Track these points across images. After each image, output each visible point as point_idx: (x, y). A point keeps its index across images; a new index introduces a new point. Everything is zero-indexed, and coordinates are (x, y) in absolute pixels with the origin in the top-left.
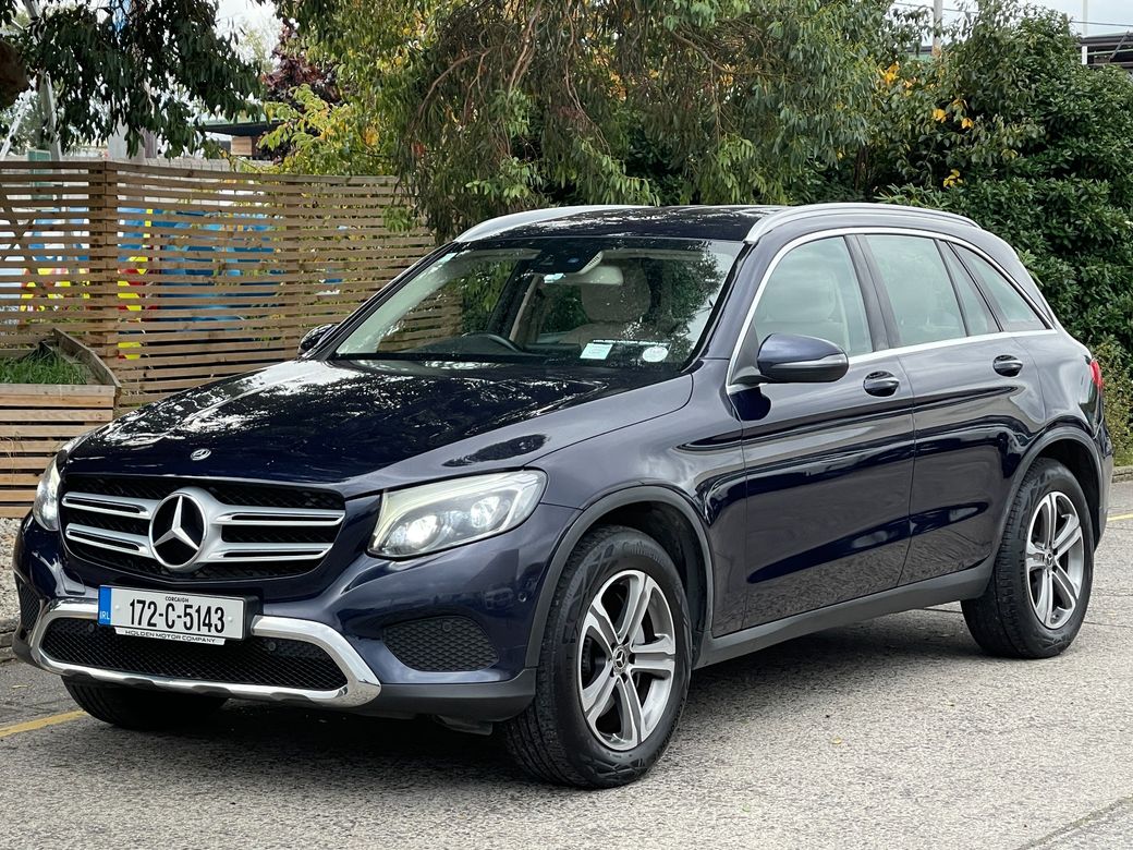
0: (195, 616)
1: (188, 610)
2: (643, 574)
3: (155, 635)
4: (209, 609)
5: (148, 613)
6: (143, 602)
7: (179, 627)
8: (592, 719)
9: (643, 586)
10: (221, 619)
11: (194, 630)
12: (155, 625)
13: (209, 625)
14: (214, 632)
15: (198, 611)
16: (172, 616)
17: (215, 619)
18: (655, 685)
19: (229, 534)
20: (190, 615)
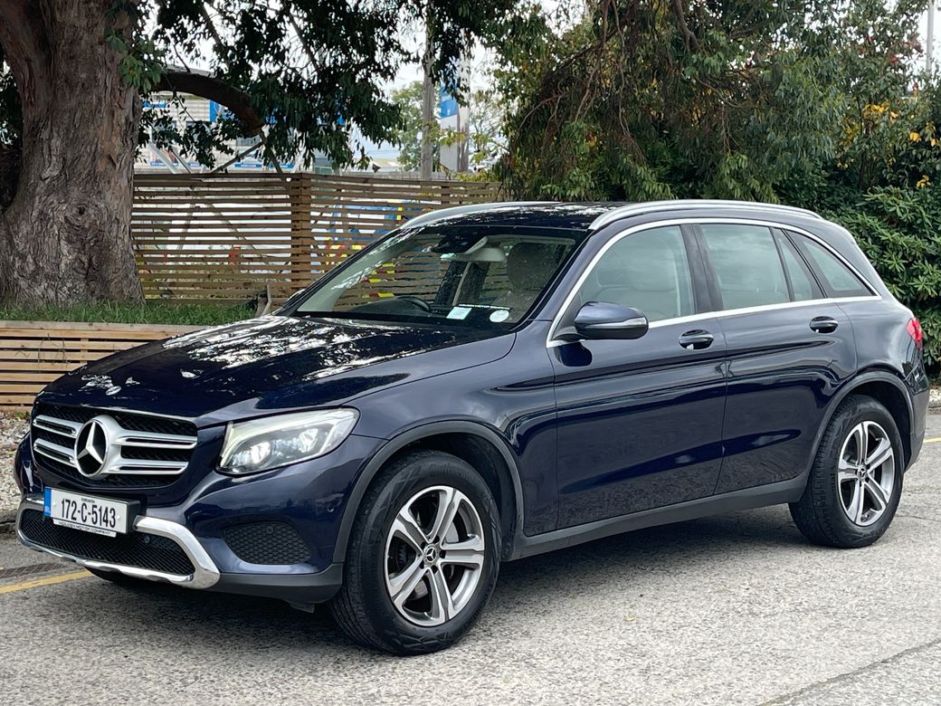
0: (98, 513)
1: (95, 509)
2: (452, 489)
3: (75, 526)
4: (107, 509)
5: (72, 509)
6: (68, 501)
7: (89, 522)
8: (399, 602)
9: (451, 497)
10: (113, 517)
11: (98, 525)
12: (75, 519)
13: (106, 521)
14: (109, 527)
15: (100, 510)
16: (85, 513)
17: (110, 515)
18: (466, 574)
19: (127, 452)
20: (95, 512)
